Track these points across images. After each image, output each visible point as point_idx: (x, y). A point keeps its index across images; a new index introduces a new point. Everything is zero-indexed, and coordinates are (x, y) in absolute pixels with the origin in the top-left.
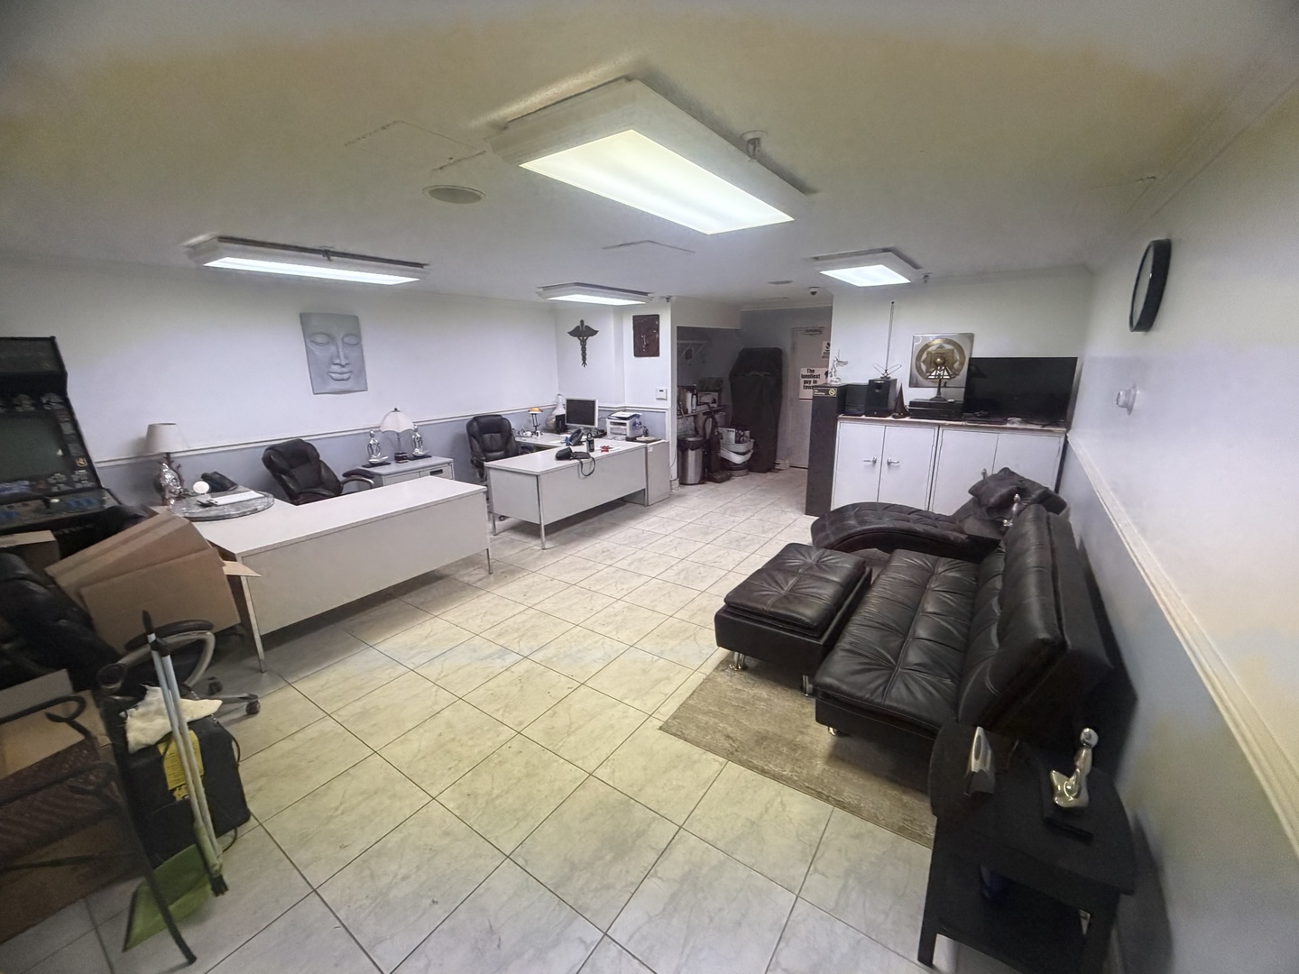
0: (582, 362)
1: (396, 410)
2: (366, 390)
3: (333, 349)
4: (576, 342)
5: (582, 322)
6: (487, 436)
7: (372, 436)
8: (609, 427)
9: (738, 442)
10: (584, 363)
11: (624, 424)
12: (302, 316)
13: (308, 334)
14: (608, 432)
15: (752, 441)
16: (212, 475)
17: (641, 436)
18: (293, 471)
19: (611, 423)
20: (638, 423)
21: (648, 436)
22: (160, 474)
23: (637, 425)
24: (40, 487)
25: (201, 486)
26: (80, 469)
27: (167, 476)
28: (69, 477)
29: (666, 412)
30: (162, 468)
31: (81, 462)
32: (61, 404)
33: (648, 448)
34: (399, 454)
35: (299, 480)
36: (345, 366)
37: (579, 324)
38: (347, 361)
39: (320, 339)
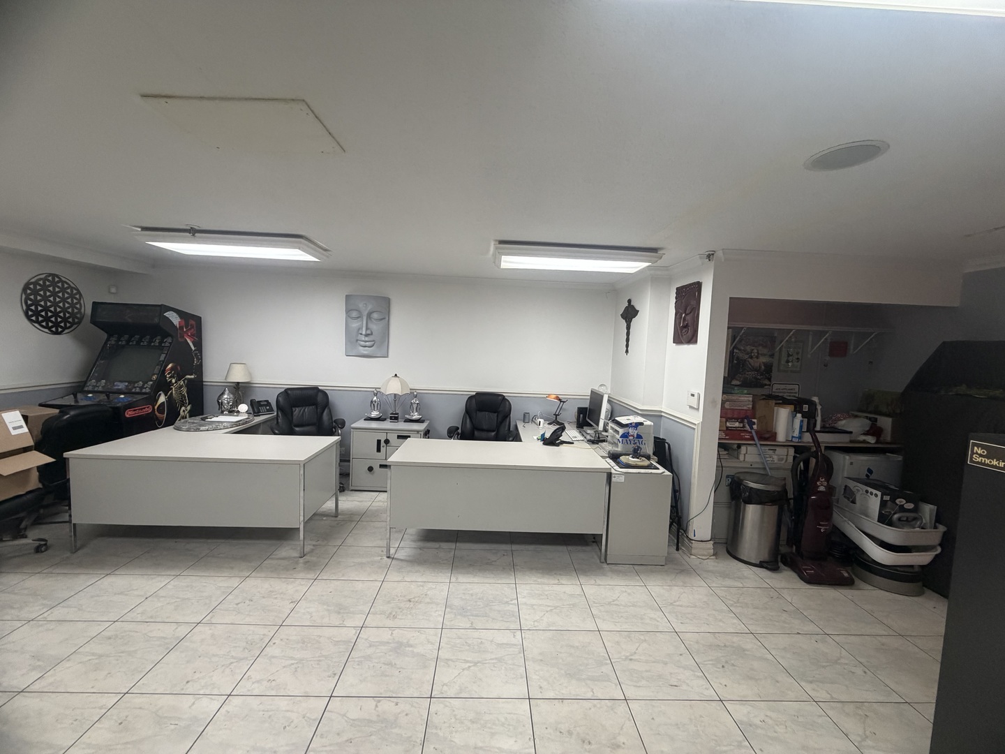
0: (624, 348)
1: (396, 375)
2: (387, 357)
3: (360, 323)
5: (629, 301)
6: (482, 415)
7: (375, 395)
9: (884, 519)
11: (618, 433)
12: (347, 297)
14: (609, 438)
15: (942, 528)
16: (259, 402)
17: (629, 455)
18: (294, 409)
19: (612, 428)
20: (632, 436)
21: (638, 458)
22: (223, 394)
23: (631, 438)
24: (130, 387)
25: (243, 408)
26: (151, 381)
27: (226, 396)
28: (143, 385)
29: (694, 429)
30: (225, 390)
31: (155, 377)
32: (170, 343)
33: (615, 477)
34: (392, 414)
35: (295, 417)
36: (367, 335)
37: (627, 304)
38: (369, 332)
39: (354, 314)
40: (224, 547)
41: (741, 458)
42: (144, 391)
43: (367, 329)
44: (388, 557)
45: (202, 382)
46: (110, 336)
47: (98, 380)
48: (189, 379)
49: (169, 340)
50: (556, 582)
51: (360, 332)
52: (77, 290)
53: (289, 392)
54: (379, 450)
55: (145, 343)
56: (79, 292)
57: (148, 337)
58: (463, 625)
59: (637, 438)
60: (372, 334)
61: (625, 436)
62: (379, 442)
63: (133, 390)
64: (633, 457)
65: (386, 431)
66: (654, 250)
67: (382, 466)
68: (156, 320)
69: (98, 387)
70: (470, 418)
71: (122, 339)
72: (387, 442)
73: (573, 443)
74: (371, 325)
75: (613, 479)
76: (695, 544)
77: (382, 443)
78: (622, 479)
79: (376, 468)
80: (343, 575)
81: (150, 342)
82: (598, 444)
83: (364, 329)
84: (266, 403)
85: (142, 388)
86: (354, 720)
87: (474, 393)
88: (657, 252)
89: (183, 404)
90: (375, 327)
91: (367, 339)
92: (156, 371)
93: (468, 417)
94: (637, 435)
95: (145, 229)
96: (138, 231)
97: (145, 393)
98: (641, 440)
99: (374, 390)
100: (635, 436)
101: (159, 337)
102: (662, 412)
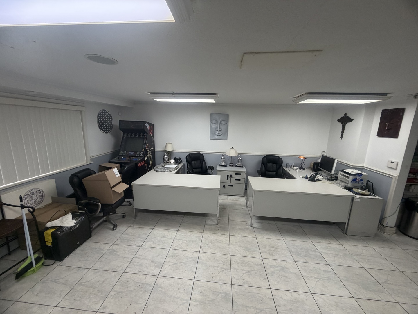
0: (340, 136)
1: (232, 148)
2: (227, 140)
3: (217, 125)
4: (340, 125)
5: (346, 114)
6: (269, 165)
7: (223, 156)
8: (340, 176)
10: (342, 137)
11: (349, 178)
12: (211, 115)
13: (211, 121)
14: (339, 178)
16: (177, 158)
17: (358, 188)
18: (192, 162)
19: (341, 174)
20: (358, 180)
21: (363, 190)
22: (164, 156)
23: (357, 181)
24: (135, 154)
25: (172, 161)
26: (142, 151)
27: (166, 157)
28: (140, 153)
29: (392, 178)
30: (165, 154)
31: (143, 150)
32: (146, 136)
33: (355, 199)
34: (230, 164)
35: (193, 165)
36: (220, 131)
37: (343, 115)
38: (220, 129)
39: (214, 122)
40: (186, 219)
41: (411, 190)
42: (140, 155)
43: (220, 128)
44: (251, 227)
45: (155, 150)
46: (124, 133)
47: (123, 151)
48: (152, 150)
49: (146, 135)
50: (329, 242)
51: (217, 129)
52: (111, 115)
53: (191, 155)
54: (228, 179)
55: (137, 136)
56: (111, 116)
57: (138, 134)
58: (302, 260)
59: (360, 181)
60: (221, 130)
61: (354, 180)
62: (228, 176)
63: (137, 155)
64: (360, 190)
65: (231, 171)
66: (385, 94)
67: (229, 185)
68: (143, 127)
69: (124, 154)
70: (264, 166)
71: (129, 135)
72: (231, 176)
73: (321, 180)
74: (221, 127)
75: (355, 200)
76: (387, 228)
77: (229, 176)
78: (359, 200)
79: (226, 186)
80: (239, 234)
81: (139, 136)
82: (334, 181)
83: (219, 128)
84: (179, 159)
85: (139, 154)
86: (287, 300)
87: (266, 155)
88: (386, 95)
89: (151, 160)
90: (223, 127)
91: (219, 132)
92: (143, 147)
93: (263, 165)
94: (361, 179)
95: (152, 93)
96: (149, 94)
97: (141, 156)
98: (362, 182)
99: (222, 153)
100: (360, 180)
101: (142, 134)
102: (364, 167)
